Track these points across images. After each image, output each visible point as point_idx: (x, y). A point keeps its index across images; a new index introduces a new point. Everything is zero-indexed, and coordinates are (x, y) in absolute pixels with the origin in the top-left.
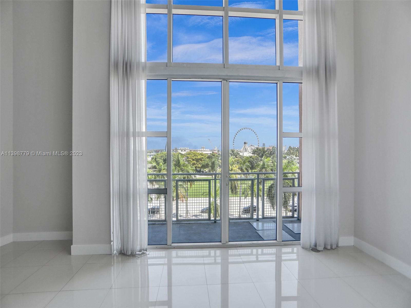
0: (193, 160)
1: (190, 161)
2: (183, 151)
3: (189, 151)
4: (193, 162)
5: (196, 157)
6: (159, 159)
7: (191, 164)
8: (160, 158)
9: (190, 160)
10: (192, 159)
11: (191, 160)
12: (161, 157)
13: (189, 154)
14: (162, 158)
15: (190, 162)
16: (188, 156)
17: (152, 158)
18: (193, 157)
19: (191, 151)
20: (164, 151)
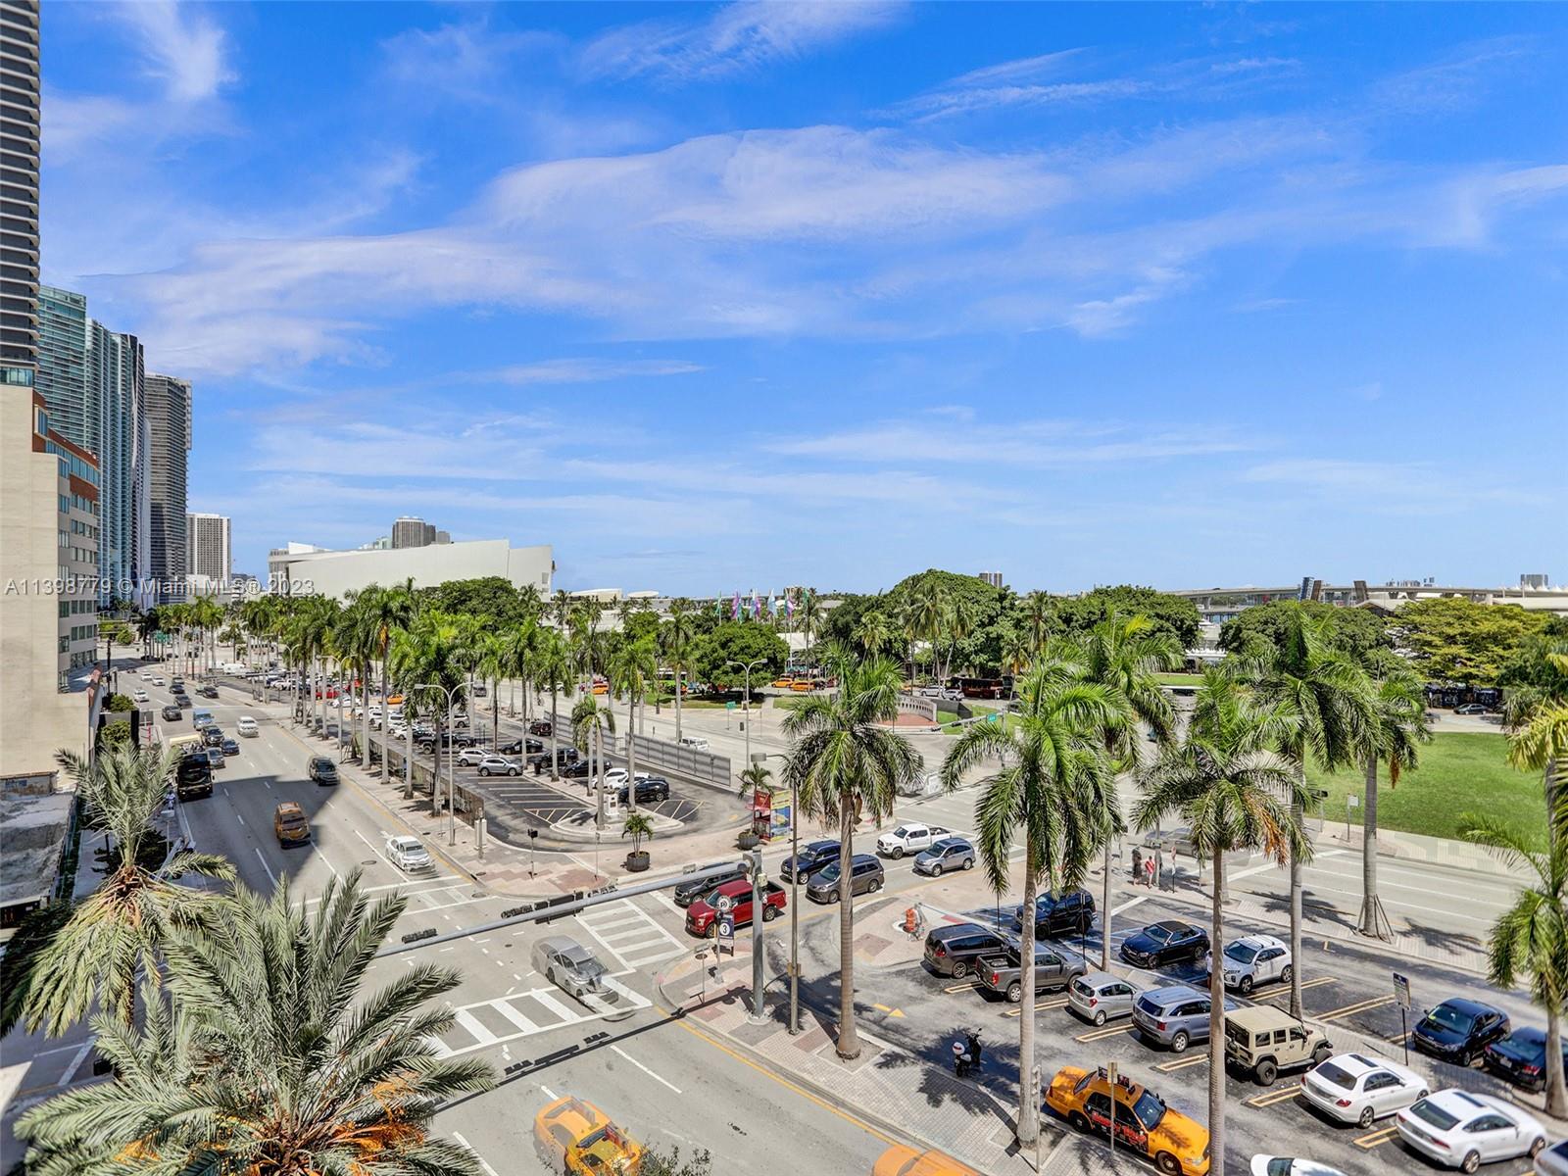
0: (1451, 640)
1: (1429, 644)
2: (1401, 595)
3: (1437, 595)
4: (1446, 650)
5: (1469, 628)
6: (1252, 633)
7: (1438, 658)
8: (1260, 628)
9: (1429, 638)
10: (1441, 634)
11: (1437, 641)
12: (1266, 623)
13: (1421, 612)
14: (1271, 629)
15: (1426, 648)
16: (1417, 619)
17: (1225, 631)
18: (1449, 624)
19: (1448, 594)
20: (1300, 595)
